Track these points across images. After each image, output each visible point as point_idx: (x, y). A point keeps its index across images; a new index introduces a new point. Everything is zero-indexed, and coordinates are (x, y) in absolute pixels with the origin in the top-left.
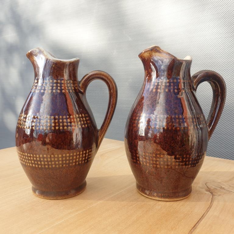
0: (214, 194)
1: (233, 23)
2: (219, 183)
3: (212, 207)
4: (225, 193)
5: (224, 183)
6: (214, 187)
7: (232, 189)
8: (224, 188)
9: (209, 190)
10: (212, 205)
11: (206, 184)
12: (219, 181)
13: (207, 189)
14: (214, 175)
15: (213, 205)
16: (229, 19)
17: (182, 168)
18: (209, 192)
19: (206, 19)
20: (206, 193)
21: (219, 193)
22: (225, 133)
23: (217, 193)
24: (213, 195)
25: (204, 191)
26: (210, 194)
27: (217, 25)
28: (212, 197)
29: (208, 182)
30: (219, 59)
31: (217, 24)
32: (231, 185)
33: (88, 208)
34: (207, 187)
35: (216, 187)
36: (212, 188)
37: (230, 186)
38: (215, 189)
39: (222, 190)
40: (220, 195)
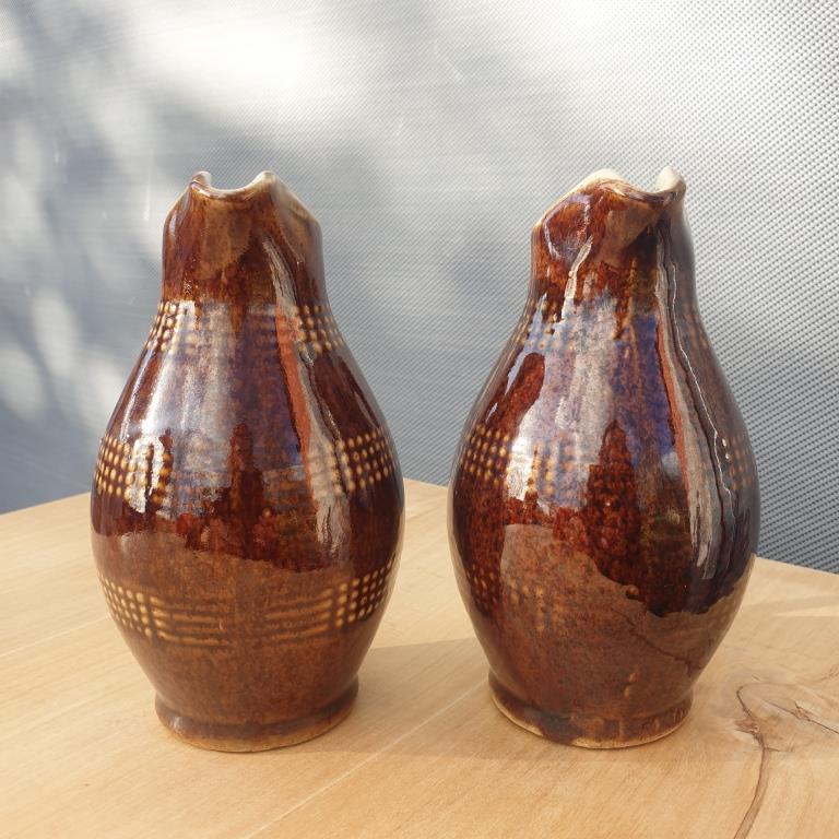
0: (769, 742)
2: (789, 686)
3: (760, 813)
4: (812, 741)
5: (809, 691)
6: (768, 707)
8: (806, 716)
9: (749, 722)
10: (761, 800)
11: (738, 692)
12: (790, 678)
13: (743, 716)
14: (769, 647)
15: (765, 803)
18: (750, 736)
20: (737, 741)
21: (789, 742)
23: (781, 739)
24: (766, 750)
25: (730, 727)
26: (755, 743)
28: (763, 757)
29: (746, 685)
34: (745, 709)
35: (777, 711)
36: (762, 715)
37: (831, 704)
38: (775, 717)
39: (802, 725)
40: (791, 750)
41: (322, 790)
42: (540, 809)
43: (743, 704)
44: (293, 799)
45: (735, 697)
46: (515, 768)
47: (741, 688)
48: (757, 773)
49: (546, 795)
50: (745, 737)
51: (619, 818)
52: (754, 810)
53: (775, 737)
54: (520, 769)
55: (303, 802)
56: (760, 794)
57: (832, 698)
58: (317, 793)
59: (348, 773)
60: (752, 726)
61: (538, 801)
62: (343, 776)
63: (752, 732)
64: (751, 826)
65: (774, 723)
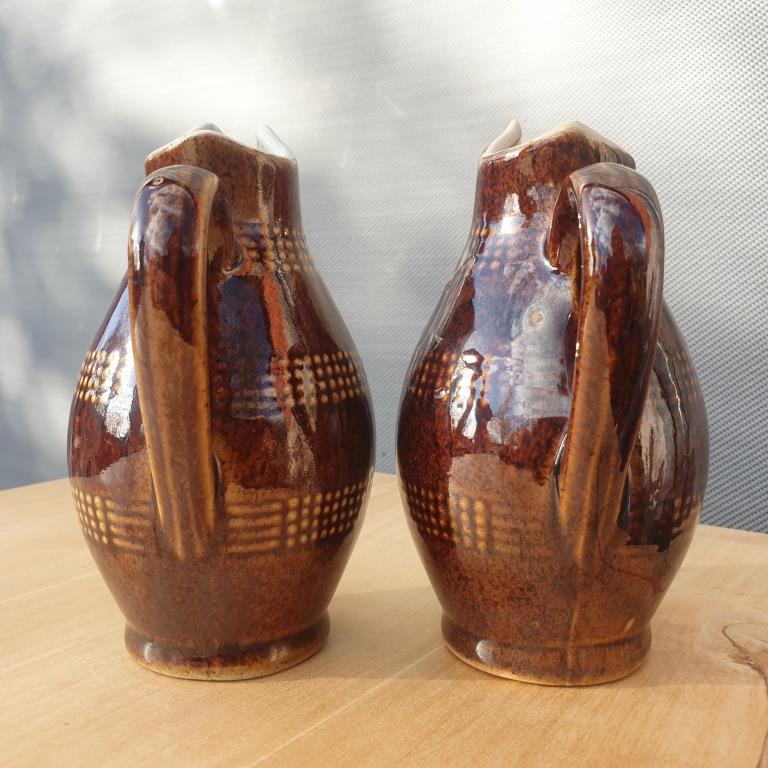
1: (765, 42)
6: (759, 643)
9: (742, 655)
11: (723, 631)
13: (735, 651)
16: (756, 40)
18: (748, 667)
19: (674, 40)
20: (735, 671)
22: (744, 441)
25: (724, 659)
26: (755, 673)
27: (711, 58)
29: (729, 625)
30: (722, 179)
31: (714, 55)
33: (281, 747)
34: (734, 644)
36: (753, 650)
41: (320, 723)
42: (553, 734)
43: (732, 641)
44: (291, 731)
45: (722, 636)
47: (726, 627)
49: (556, 721)
50: (743, 668)
59: (344, 708)
60: (747, 659)
62: (341, 709)
63: (749, 664)
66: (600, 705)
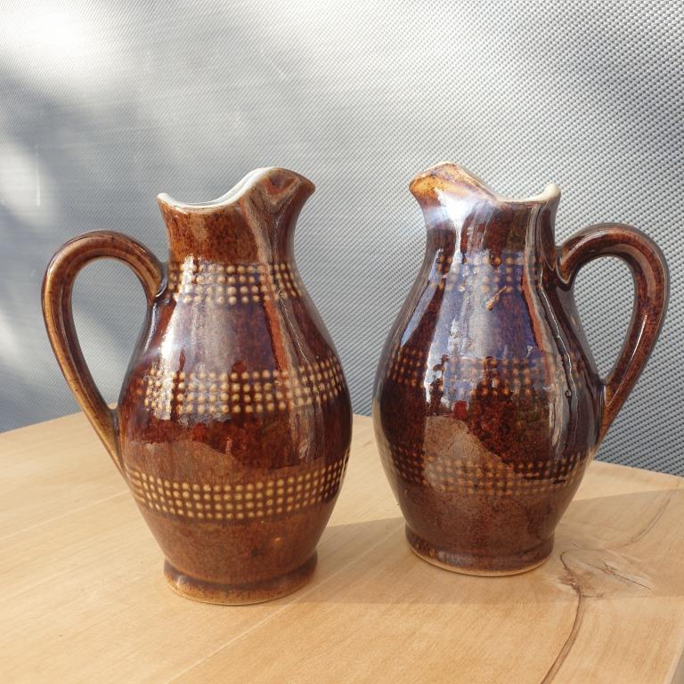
0: (585, 592)
2: (600, 551)
3: (577, 641)
4: (616, 590)
5: (615, 554)
6: (584, 566)
7: (637, 575)
8: (613, 572)
9: (569, 577)
10: (577, 633)
11: (561, 556)
12: (601, 545)
13: (565, 573)
14: (585, 523)
15: (580, 634)
17: (487, 497)
18: (570, 587)
20: (560, 591)
21: (599, 590)
23: (593, 588)
24: (581, 597)
25: (555, 581)
26: (573, 592)
28: (580, 602)
29: (567, 551)
32: (635, 559)
34: (566, 568)
35: (591, 569)
36: (579, 572)
37: (632, 562)
38: (589, 573)
39: (610, 579)
40: (600, 596)
42: (410, 644)
43: (565, 565)
44: (221, 641)
46: (391, 615)
47: (563, 553)
48: (575, 613)
49: (414, 633)
50: (566, 588)
51: (470, 648)
52: (572, 639)
53: (589, 588)
54: (394, 616)
55: (228, 644)
56: (577, 627)
57: (633, 558)
58: (238, 637)
60: (571, 580)
61: (409, 637)
63: (572, 585)
64: (569, 650)
65: (589, 577)
66: (450, 620)
